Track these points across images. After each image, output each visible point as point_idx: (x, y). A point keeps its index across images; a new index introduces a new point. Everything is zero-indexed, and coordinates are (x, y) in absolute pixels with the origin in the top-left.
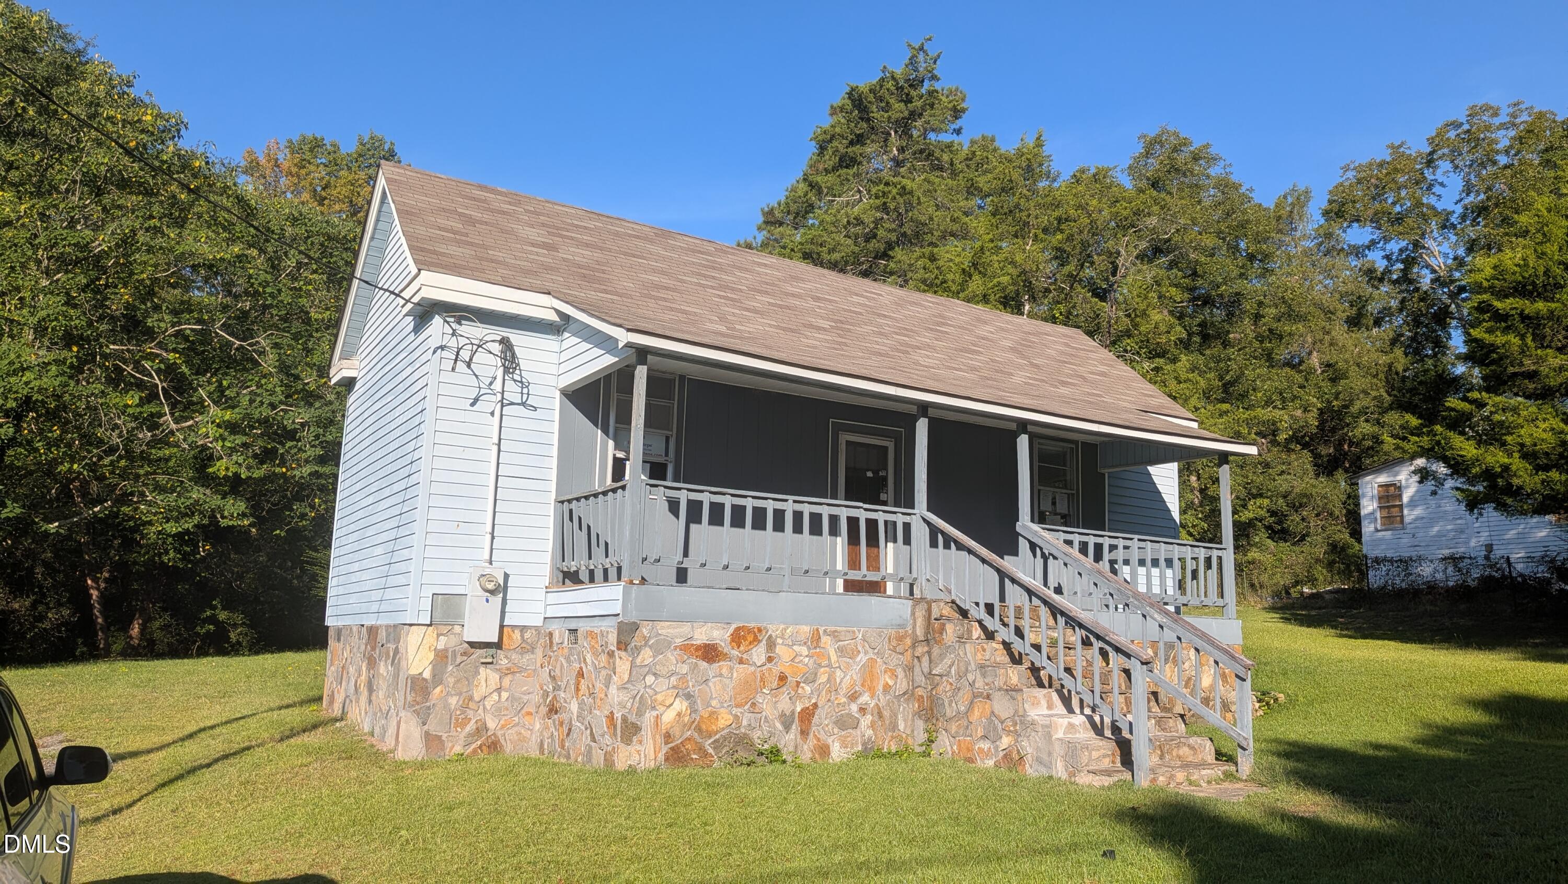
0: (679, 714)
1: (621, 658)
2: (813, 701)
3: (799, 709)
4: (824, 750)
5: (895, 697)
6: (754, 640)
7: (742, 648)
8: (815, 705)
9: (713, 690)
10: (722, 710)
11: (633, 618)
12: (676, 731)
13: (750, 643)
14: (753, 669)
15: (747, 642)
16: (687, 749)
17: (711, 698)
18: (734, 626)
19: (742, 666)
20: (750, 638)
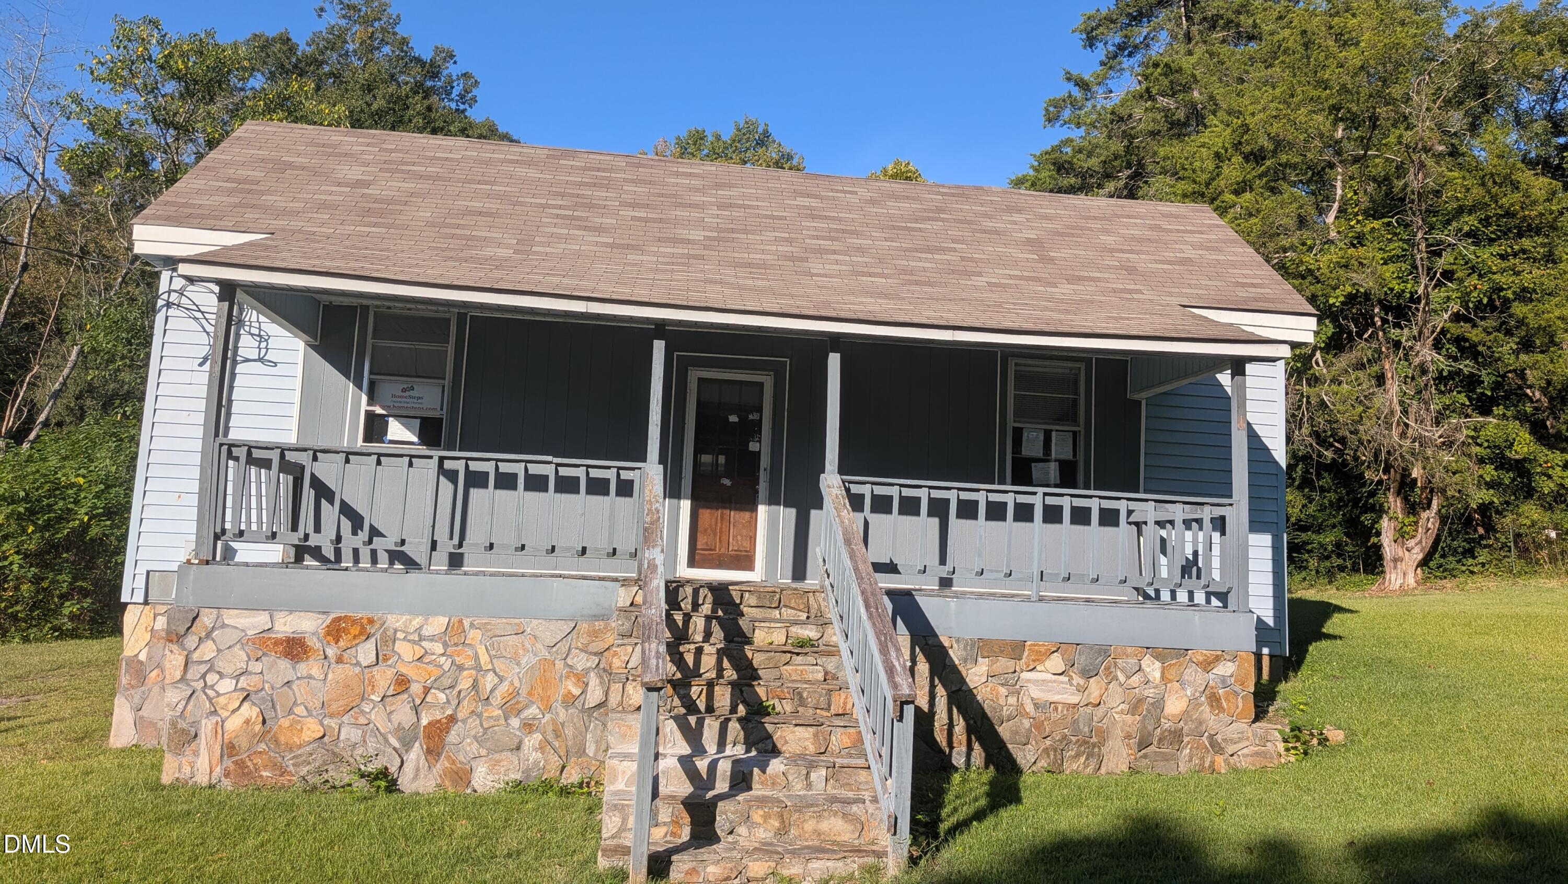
0: (247, 722)
1: (171, 651)
2: (449, 712)
3: (424, 722)
4: (462, 776)
5: (583, 710)
6: (361, 634)
7: (342, 643)
8: (452, 719)
9: (298, 695)
10: (309, 719)
11: (190, 602)
12: (243, 743)
13: (355, 637)
14: (358, 669)
15: (350, 637)
16: (255, 765)
17: (295, 703)
18: (333, 616)
19: (340, 666)
20: (355, 630)
